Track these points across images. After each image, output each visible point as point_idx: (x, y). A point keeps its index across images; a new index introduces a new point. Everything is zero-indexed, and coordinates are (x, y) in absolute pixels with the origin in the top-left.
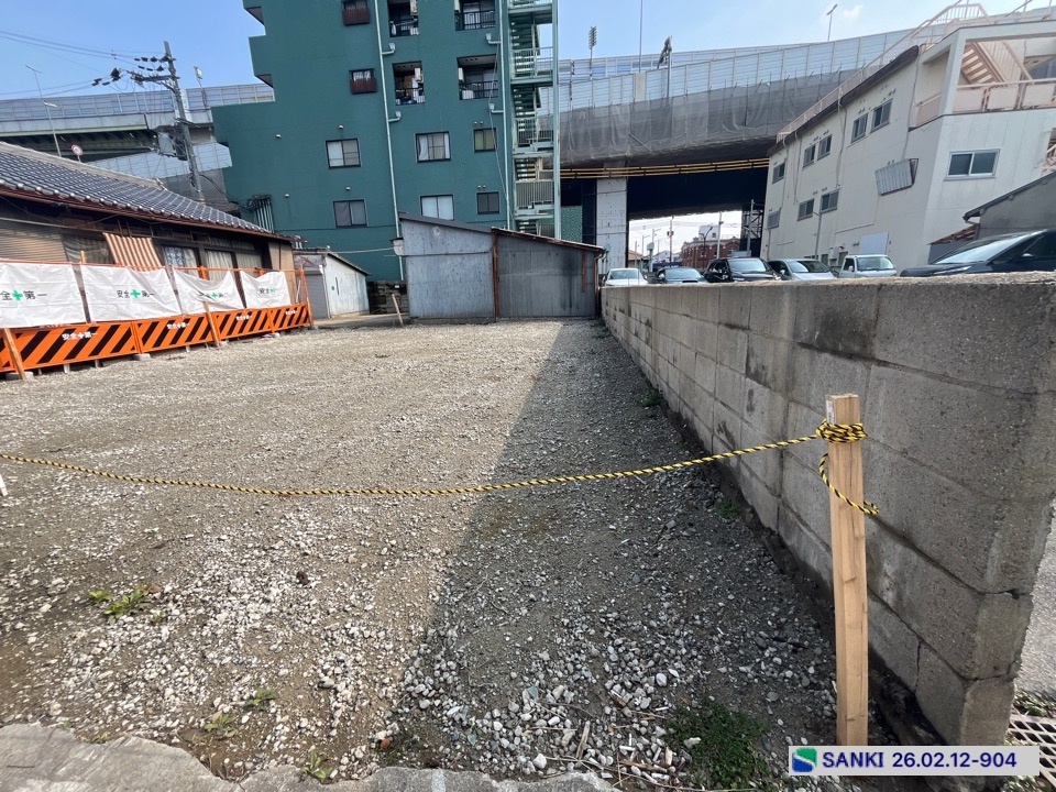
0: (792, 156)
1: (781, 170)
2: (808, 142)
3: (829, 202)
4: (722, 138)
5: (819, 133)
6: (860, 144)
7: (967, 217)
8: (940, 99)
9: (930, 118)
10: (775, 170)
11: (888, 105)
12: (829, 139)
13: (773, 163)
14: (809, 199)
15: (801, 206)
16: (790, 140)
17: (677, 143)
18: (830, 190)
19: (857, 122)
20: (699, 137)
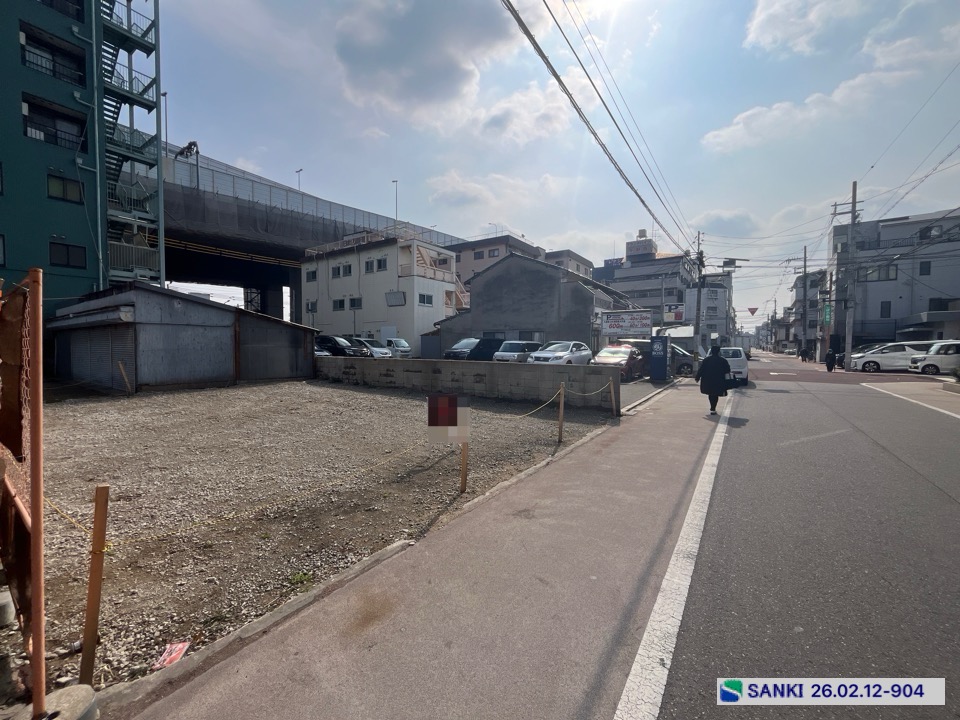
0: (324, 268)
1: (313, 276)
2: (333, 263)
3: (356, 303)
4: (250, 235)
5: (341, 261)
6: (370, 276)
7: (435, 324)
8: (410, 267)
9: (406, 274)
10: (308, 274)
11: (385, 261)
12: (350, 266)
13: (306, 268)
14: (341, 298)
15: (335, 302)
16: (319, 257)
17: (210, 229)
18: (356, 296)
19: (367, 263)
20: (231, 230)
